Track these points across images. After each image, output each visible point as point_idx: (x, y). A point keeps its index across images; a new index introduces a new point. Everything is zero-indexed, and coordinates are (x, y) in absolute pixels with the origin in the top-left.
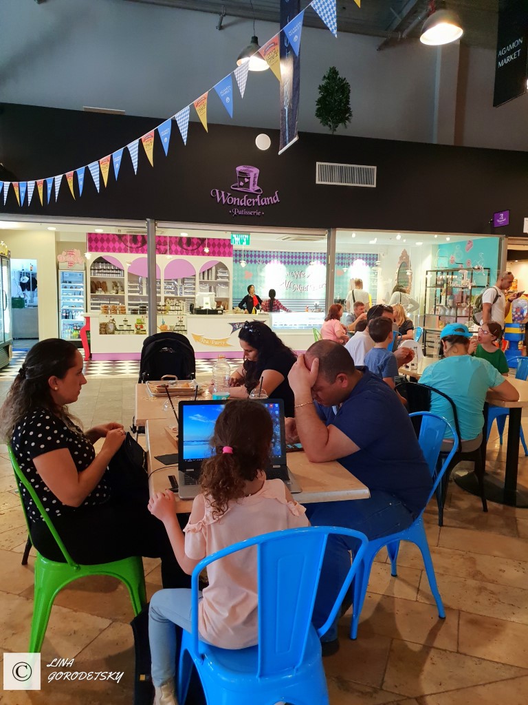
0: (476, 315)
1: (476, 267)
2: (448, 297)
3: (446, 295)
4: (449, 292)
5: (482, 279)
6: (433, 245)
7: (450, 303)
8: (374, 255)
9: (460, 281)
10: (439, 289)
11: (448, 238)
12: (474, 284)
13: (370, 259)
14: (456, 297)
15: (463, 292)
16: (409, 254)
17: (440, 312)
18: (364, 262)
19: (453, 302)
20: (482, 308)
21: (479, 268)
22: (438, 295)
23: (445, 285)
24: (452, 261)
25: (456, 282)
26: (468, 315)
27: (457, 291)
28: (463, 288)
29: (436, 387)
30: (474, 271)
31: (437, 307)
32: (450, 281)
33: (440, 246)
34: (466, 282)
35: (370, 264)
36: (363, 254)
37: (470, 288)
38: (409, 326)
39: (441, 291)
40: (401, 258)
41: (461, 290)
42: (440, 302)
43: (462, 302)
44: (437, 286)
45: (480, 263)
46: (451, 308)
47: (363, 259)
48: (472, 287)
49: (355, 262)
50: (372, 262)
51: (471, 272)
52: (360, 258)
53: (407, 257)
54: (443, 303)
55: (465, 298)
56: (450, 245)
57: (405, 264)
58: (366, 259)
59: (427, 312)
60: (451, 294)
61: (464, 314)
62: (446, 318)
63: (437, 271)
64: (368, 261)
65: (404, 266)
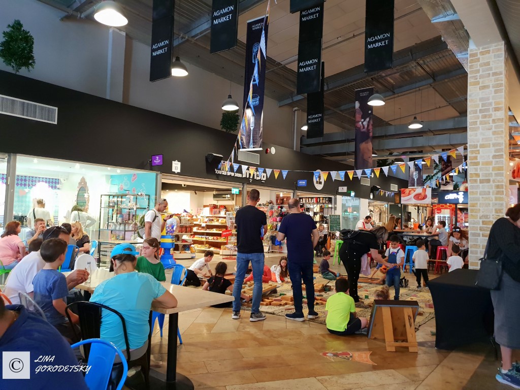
0: (139, 231)
1: (139, 194)
2: (118, 215)
3: (117, 214)
4: (120, 212)
5: (144, 202)
6: (106, 175)
7: (120, 220)
8: (56, 179)
9: (128, 204)
10: (111, 209)
11: (119, 171)
12: (138, 206)
13: (52, 182)
14: (124, 216)
15: (129, 212)
16: (87, 180)
17: (112, 227)
18: (47, 184)
19: (123, 219)
20: (144, 226)
21: (141, 195)
22: (110, 214)
23: (116, 206)
24: (122, 189)
25: (125, 204)
26: (134, 229)
27: (125, 212)
28: (130, 209)
29: (106, 304)
30: (138, 197)
31: (109, 224)
32: (119, 203)
33: (112, 176)
34: (132, 204)
35: (52, 187)
36: (46, 178)
37: (135, 209)
38: (86, 240)
39: (113, 210)
40: (80, 183)
41: (128, 211)
42: (112, 220)
43: (129, 220)
44: (109, 206)
45: (143, 191)
46: (120, 224)
47: (46, 182)
48: (137, 208)
49: (38, 184)
50: (54, 185)
51: (135, 197)
52: (43, 181)
53: (85, 183)
54: (114, 220)
55: (131, 216)
56: (120, 176)
57: (83, 188)
58: (49, 182)
59: (101, 227)
60: (121, 213)
61: (130, 229)
62: (117, 232)
63: (110, 196)
64: (51, 184)
65: (82, 191)
